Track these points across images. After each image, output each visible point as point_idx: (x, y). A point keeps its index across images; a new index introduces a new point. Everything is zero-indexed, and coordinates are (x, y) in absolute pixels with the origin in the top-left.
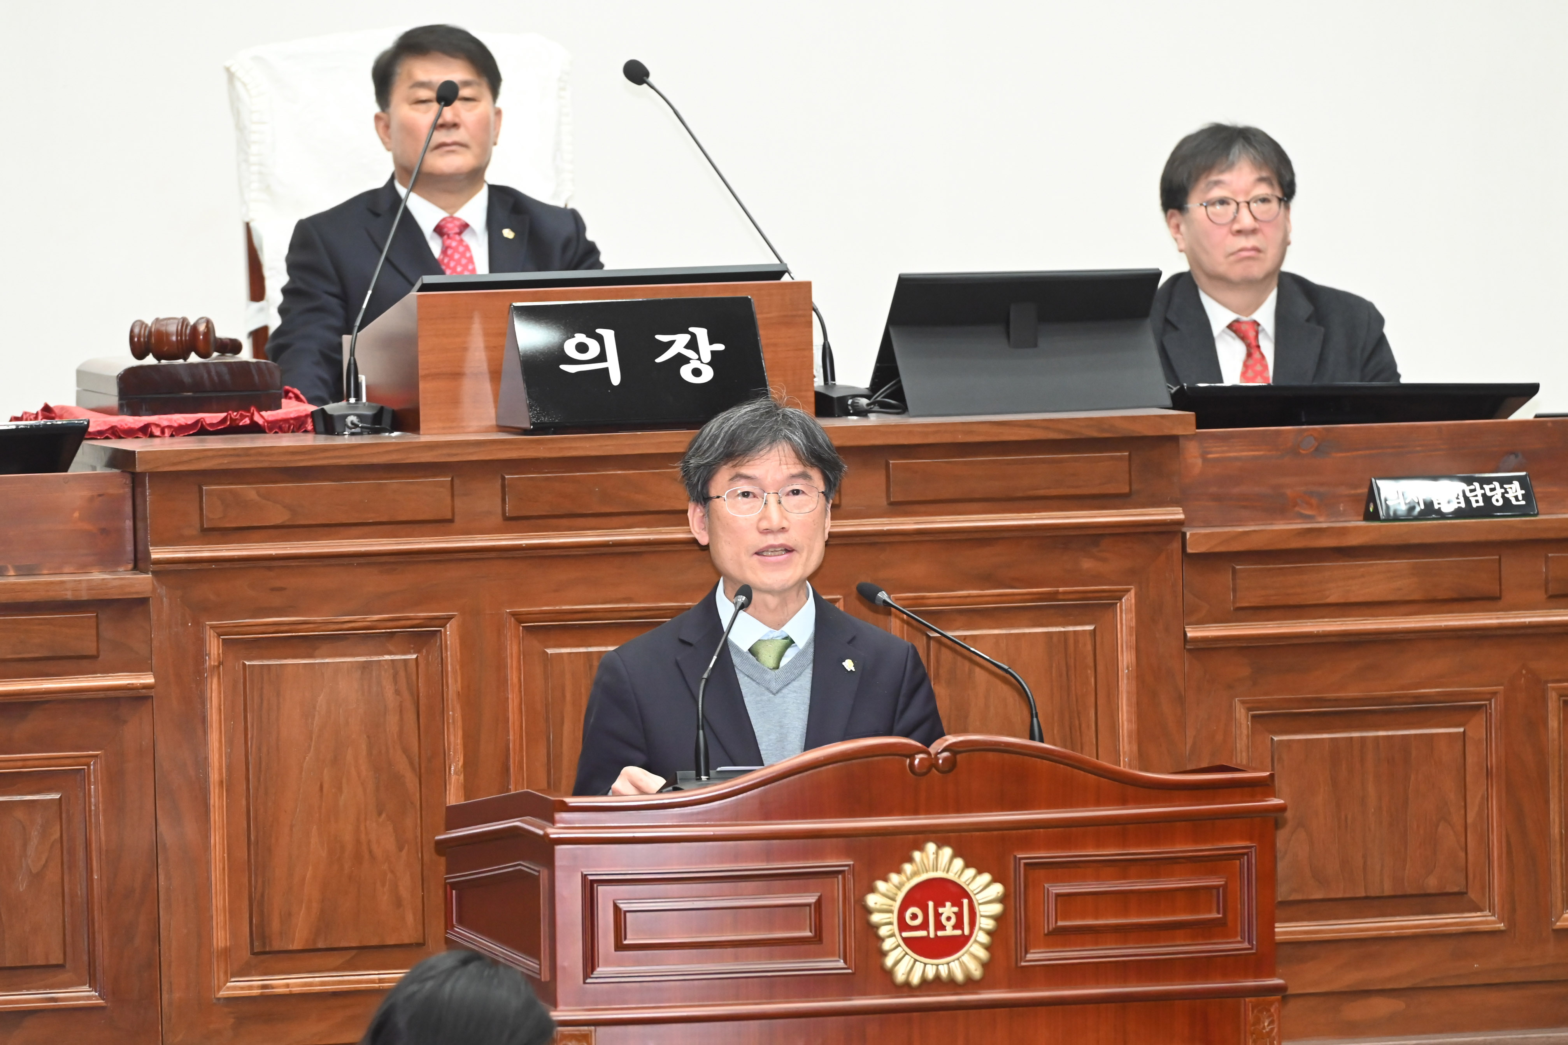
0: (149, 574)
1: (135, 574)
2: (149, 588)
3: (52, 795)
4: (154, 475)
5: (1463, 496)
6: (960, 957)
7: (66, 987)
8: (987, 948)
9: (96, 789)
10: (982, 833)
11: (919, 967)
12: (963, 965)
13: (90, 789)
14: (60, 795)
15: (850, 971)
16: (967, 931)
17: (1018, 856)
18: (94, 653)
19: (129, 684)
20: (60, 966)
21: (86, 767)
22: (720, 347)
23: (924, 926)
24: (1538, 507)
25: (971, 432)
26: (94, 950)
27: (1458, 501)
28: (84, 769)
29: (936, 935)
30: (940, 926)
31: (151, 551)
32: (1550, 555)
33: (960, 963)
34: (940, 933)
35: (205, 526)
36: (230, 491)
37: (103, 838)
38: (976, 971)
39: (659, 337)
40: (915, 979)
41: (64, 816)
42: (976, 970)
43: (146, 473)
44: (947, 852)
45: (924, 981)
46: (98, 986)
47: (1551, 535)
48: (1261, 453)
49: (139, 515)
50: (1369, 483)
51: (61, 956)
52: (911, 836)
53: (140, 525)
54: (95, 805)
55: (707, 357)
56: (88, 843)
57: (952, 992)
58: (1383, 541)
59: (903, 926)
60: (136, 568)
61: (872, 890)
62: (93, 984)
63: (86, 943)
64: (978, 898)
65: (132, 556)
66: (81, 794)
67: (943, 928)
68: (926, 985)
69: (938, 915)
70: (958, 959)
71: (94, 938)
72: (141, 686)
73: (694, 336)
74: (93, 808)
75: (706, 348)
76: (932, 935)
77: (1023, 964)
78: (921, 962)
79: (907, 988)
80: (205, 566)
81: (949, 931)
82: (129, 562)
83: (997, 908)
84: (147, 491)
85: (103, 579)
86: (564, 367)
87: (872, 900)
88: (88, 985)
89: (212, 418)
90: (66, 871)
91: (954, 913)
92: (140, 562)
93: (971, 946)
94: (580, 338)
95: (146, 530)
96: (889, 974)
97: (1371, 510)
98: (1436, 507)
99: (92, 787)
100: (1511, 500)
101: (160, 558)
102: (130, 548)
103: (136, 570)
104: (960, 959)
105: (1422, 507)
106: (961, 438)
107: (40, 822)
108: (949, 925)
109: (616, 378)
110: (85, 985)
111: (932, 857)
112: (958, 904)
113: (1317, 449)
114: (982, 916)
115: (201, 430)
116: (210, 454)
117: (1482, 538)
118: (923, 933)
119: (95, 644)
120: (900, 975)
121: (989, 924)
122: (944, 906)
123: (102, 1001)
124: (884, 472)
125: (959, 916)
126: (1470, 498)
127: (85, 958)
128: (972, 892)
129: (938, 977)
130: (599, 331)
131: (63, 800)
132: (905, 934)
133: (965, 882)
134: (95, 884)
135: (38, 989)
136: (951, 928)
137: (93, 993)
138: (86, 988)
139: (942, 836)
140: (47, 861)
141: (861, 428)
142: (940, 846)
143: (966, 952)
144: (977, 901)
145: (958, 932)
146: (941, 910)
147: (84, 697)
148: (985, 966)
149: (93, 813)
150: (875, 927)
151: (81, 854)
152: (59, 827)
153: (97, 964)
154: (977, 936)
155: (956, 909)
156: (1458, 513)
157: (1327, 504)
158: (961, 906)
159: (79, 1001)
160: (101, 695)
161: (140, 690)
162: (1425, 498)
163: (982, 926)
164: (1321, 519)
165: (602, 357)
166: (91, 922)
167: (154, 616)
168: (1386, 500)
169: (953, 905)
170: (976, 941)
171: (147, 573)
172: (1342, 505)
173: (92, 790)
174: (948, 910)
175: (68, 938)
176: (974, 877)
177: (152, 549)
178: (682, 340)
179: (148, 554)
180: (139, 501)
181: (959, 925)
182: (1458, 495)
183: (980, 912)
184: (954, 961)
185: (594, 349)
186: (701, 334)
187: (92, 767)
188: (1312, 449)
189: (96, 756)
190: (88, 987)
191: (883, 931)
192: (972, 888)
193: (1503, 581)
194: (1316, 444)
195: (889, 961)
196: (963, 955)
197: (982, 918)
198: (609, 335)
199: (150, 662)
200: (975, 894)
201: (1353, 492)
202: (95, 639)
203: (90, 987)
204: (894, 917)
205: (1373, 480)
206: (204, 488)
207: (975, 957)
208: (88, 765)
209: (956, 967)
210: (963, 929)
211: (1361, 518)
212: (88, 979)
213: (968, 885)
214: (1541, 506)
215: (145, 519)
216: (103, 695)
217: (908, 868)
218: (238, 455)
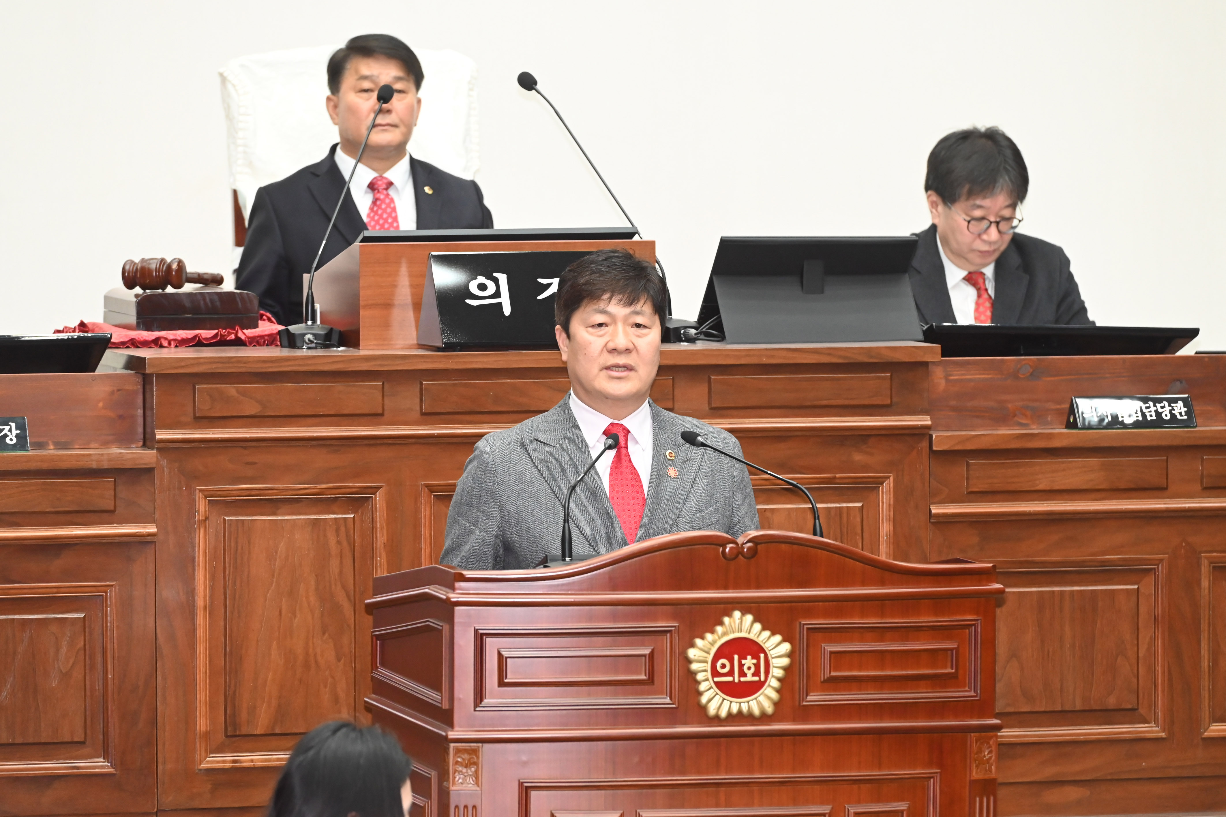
0: (154, 450)
1: (144, 450)
2: (155, 460)
3: (78, 615)
4: (159, 376)
5: (1140, 412)
6: (757, 697)
7: (86, 759)
8: (778, 691)
9: (112, 611)
10: (776, 604)
11: (726, 704)
12: (759, 704)
13: (106, 611)
14: (84, 615)
15: (674, 706)
16: (763, 678)
17: (802, 622)
18: (112, 508)
19: (138, 532)
20: (83, 743)
21: (104, 594)
23: (731, 673)
24: (1197, 421)
25: (773, 357)
26: (107, 731)
27: (1137, 415)
28: (103, 595)
29: (740, 680)
30: (742, 674)
31: (156, 433)
32: (1205, 457)
33: (757, 702)
34: (742, 679)
35: (197, 415)
36: (217, 388)
37: (116, 647)
38: (769, 709)
39: (540, 280)
40: (723, 713)
41: (87, 630)
42: (769, 707)
43: (154, 374)
44: (749, 618)
45: (730, 715)
46: (110, 758)
47: (1206, 442)
48: (990, 376)
49: (148, 405)
50: (1070, 401)
51: (83, 736)
52: (722, 606)
53: (148, 413)
54: (110, 623)
56: (105, 650)
57: (750, 724)
58: (1080, 445)
59: (715, 673)
60: (145, 445)
61: (693, 645)
62: (106, 756)
63: (102, 725)
64: (772, 653)
65: (142, 437)
66: (100, 614)
67: (745, 675)
68: (732, 718)
69: (741, 666)
70: (756, 699)
71: (108, 722)
72: (147, 533)
74: (109, 625)
76: (736, 680)
77: (804, 703)
78: (728, 700)
79: (716, 720)
80: (196, 445)
81: (749, 678)
82: (140, 440)
83: (786, 661)
84: (154, 387)
85: (120, 453)
86: (468, 301)
87: (692, 653)
88: (102, 757)
90: (87, 671)
91: (754, 664)
92: (148, 441)
93: (766, 689)
94: (481, 279)
95: (152, 416)
96: (703, 709)
97: (1072, 421)
98: (1120, 419)
99: (109, 609)
100: (1176, 416)
101: (162, 438)
102: (140, 430)
103: (145, 447)
104: (757, 699)
105: (1110, 419)
106: (764, 361)
107: (69, 635)
108: (749, 673)
109: (507, 310)
110: (101, 757)
111: (738, 621)
112: (756, 657)
113: (1032, 374)
114: (774, 667)
116: (202, 361)
117: (1154, 443)
118: (729, 679)
119: (113, 502)
120: (712, 710)
122: (746, 659)
123: (113, 770)
124: (707, 385)
125: (757, 666)
126: (1146, 413)
127: (101, 737)
128: (767, 648)
129: (740, 712)
130: (495, 275)
131: (86, 619)
132: (716, 679)
133: (762, 641)
134: (109, 681)
135: (65, 759)
136: (751, 675)
137: (106, 763)
138: (101, 759)
139: (745, 606)
140: (73, 664)
141: (690, 352)
142: (744, 613)
143: (761, 694)
144: (771, 655)
145: (756, 679)
146: (743, 662)
147: (104, 541)
148: (776, 704)
149: (109, 628)
150: (693, 674)
151: (99, 659)
152: (83, 638)
153: (110, 742)
154: (770, 682)
155: (755, 661)
156: (1137, 425)
157: (1039, 416)
158: (758, 659)
159: (96, 769)
160: (117, 540)
161: (146, 537)
162: (1112, 412)
163: (774, 674)
164: (1034, 427)
165: (497, 294)
166: (105, 709)
167: (157, 482)
168: (1083, 413)
169: (753, 658)
170: (769, 686)
171: (153, 449)
172: (1050, 416)
173: (109, 611)
174: (749, 662)
175: (88, 723)
176: (769, 638)
177: (157, 432)
179: (154, 435)
180: (148, 396)
181: (757, 673)
182: (1137, 411)
183: (773, 663)
184: (752, 700)
185: (491, 288)
187: (109, 594)
188: (1029, 374)
189: (112, 586)
190: (102, 759)
191: (700, 677)
192: (767, 646)
193: (1170, 476)
194: (1031, 370)
195: (704, 699)
196: (759, 696)
197: (774, 669)
198: (502, 278)
199: (154, 516)
200: (770, 650)
201: (1058, 407)
202: (113, 498)
203: (104, 758)
204: (708, 667)
205: (1073, 398)
206: (197, 386)
207: (769, 698)
208: (106, 593)
209: (754, 705)
210: (760, 677)
211: (1064, 427)
212: (103, 752)
213: (765, 643)
214: (1199, 421)
215: (152, 409)
216: (118, 540)
217: (719, 629)
218: (223, 363)
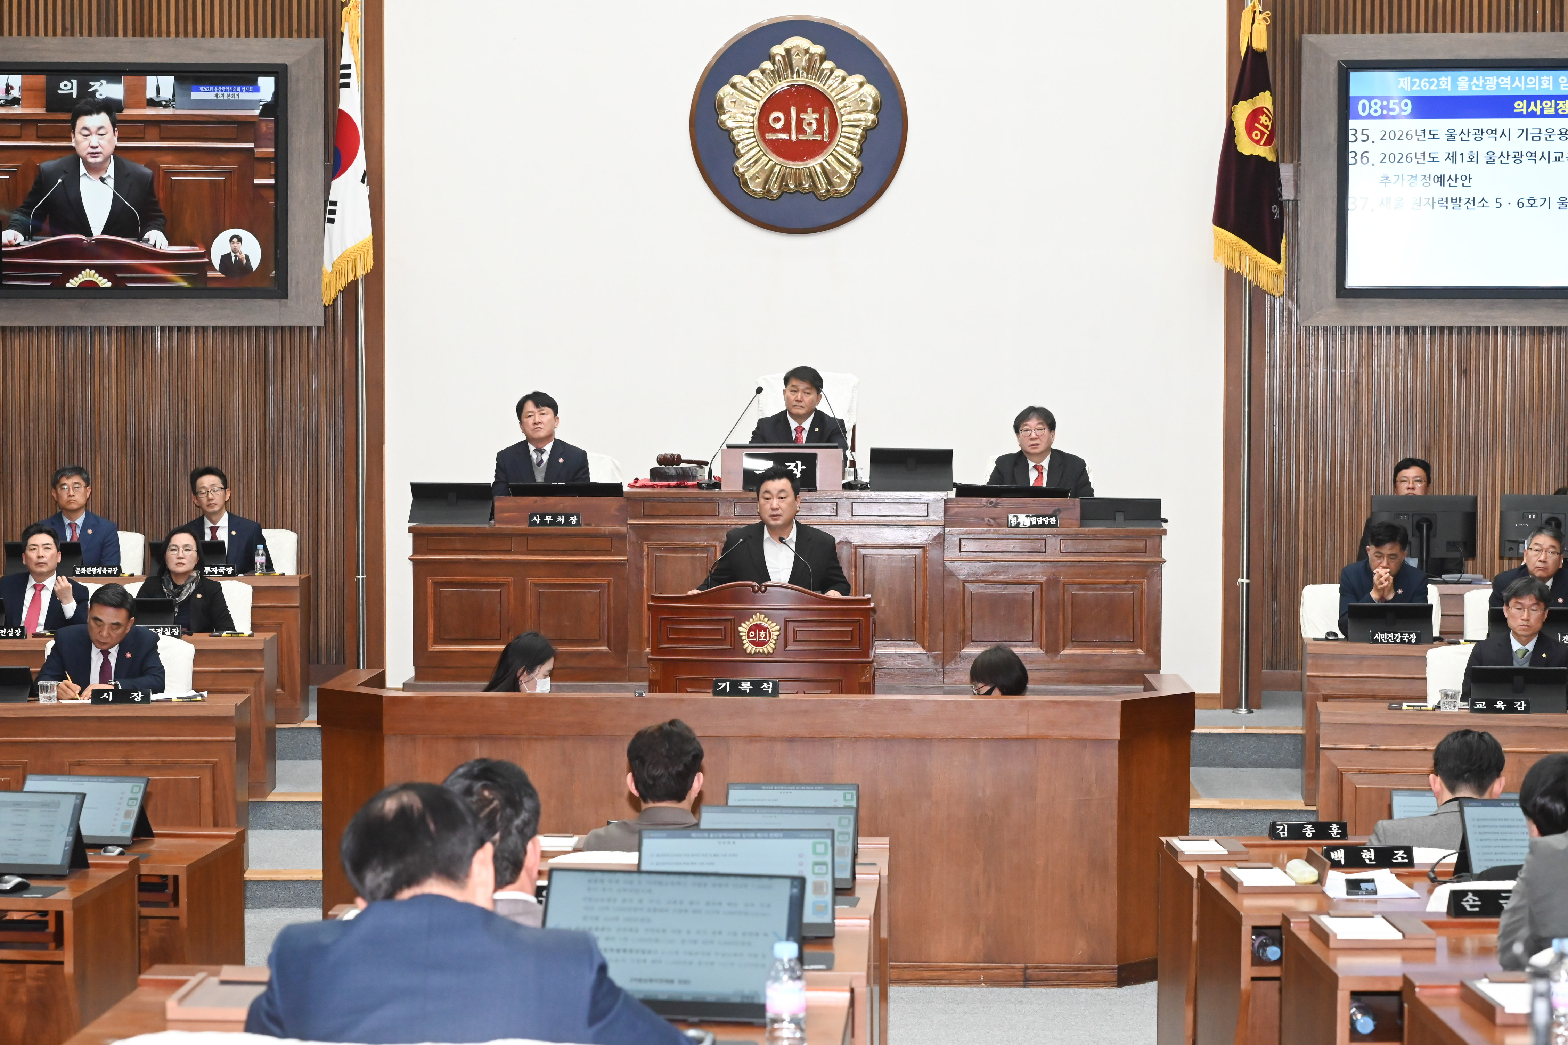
0: (627, 528)
1: (623, 527)
2: (627, 531)
7: (600, 647)
8: (775, 644)
9: (611, 589)
10: (774, 611)
11: (754, 649)
12: (768, 649)
13: (609, 589)
14: (600, 591)
15: (734, 649)
18: (610, 550)
19: (620, 559)
20: (600, 641)
21: (608, 583)
22: (804, 467)
23: (755, 637)
26: (609, 635)
29: (759, 640)
30: (759, 637)
35: (644, 514)
36: (652, 504)
37: (613, 604)
38: (771, 651)
40: (753, 653)
41: (601, 596)
44: (763, 616)
45: (755, 653)
46: (610, 646)
51: (600, 638)
52: (752, 611)
54: (610, 594)
55: (799, 470)
56: (608, 605)
57: (764, 657)
59: (748, 637)
62: (608, 646)
63: (607, 634)
66: (606, 590)
67: (761, 638)
69: (759, 635)
71: (609, 632)
72: (624, 560)
73: (797, 464)
75: (800, 467)
77: (786, 650)
79: (750, 655)
80: (644, 526)
81: (763, 639)
83: (778, 633)
87: (740, 629)
89: (673, 483)
90: (601, 613)
93: (770, 644)
96: (745, 650)
104: (766, 647)
108: (763, 637)
111: (758, 617)
112: (765, 631)
115: (669, 487)
118: (755, 639)
120: (748, 651)
121: (775, 637)
123: (610, 651)
125: (766, 635)
127: (606, 638)
128: (770, 628)
129: (759, 652)
132: (750, 639)
134: (610, 617)
135: (592, 646)
137: (607, 649)
139: (761, 611)
143: (768, 646)
144: (772, 631)
145: (765, 639)
146: (760, 633)
148: (773, 649)
150: (741, 637)
151: (606, 608)
152: (599, 600)
153: (610, 640)
154: (771, 641)
155: (765, 633)
158: (767, 632)
159: (604, 651)
163: (773, 638)
166: (608, 627)
167: (629, 540)
174: (762, 633)
176: (771, 623)
177: (629, 520)
178: (793, 465)
179: (627, 522)
181: (765, 637)
183: (772, 634)
184: (764, 648)
186: (799, 463)
187: (610, 583)
189: (611, 580)
190: (606, 647)
191: (743, 638)
193: (1047, 547)
195: (745, 647)
197: (773, 636)
202: (611, 546)
204: (747, 634)
206: (644, 503)
207: (771, 647)
209: (765, 650)
210: (767, 639)
212: (607, 644)
213: (769, 626)
216: (613, 562)
217: (751, 620)
